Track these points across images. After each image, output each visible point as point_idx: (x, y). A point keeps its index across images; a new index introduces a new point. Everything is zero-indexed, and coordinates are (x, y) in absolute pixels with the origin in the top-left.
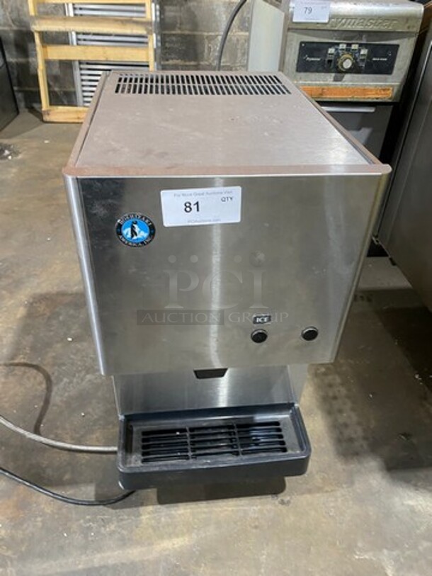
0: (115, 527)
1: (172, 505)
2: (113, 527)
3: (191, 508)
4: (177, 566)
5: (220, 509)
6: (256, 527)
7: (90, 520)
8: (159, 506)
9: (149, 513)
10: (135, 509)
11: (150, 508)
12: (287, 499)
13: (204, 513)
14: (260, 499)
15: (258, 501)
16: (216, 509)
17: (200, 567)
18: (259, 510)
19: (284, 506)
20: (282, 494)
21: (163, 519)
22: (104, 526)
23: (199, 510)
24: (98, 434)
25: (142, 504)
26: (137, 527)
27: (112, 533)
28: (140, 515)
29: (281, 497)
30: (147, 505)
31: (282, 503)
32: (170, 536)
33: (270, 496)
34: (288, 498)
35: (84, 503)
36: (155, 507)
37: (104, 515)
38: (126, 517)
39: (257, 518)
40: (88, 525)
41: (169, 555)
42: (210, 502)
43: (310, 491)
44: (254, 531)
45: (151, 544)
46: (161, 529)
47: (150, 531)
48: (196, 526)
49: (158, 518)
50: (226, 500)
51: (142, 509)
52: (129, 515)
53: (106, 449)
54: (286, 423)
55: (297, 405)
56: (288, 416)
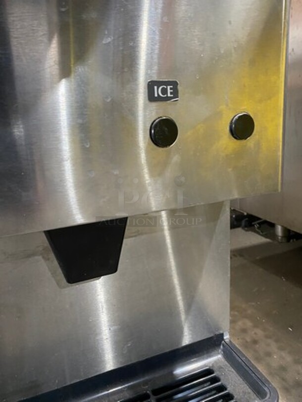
54: (221, 367)
55: (227, 337)
56: (220, 356)
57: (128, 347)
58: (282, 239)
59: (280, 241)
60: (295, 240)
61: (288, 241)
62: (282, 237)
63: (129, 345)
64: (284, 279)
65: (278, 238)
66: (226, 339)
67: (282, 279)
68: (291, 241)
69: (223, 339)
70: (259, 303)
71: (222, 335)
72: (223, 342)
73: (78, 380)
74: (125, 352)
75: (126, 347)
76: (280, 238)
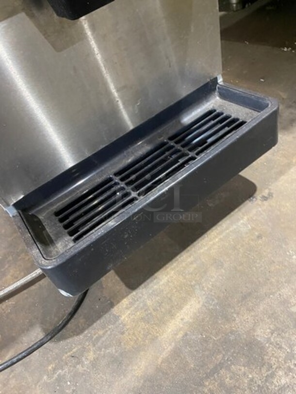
0: (95, 352)
1: (148, 281)
2: (91, 356)
3: (172, 269)
4: (206, 341)
5: (206, 248)
6: (260, 237)
7: (54, 370)
8: (134, 293)
9: (127, 308)
10: (107, 316)
11: (125, 302)
12: (266, 193)
13: (192, 263)
14: (239, 210)
15: (240, 214)
16: (202, 251)
17: (235, 320)
18: (248, 220)
19: (269, 200)
20: (257, 192)
21: (149, 303)
22: (78, 363)
23: (184, 264)
24: (12, 271)
25: (112, 305)
26: (123, 333)
27: (94, 364)
28: (117, 318)
29: (258, 195)
30: (118, 302)
31: (265, 198)
32: (171, 314)
33: (247, 201)
34: (267, 191)
35: (20, 357)
36: (129, 296)
37: (70, 350)
38: (101, 333)
39: (253, 229)
40: (56, 376)
41: (186, 334)
42: (189, 248)
43: (281, 173)
44: (260, 242)
45: (154, 339)
46: (154, 313)
47: (142, 324)
48: (193, 283)
49: (141, 305)
50: (205, 235)
51: (115, 310)
52: (103, 327)
53: (29, 278)
54: (220, 106)
55: (220, 80)
56: (218, 98)
57: (138, 106)
58: (237, 6)
59: (235, 9)
60: (250, 4)
61: (244, 7)
62: (237, 4)
63: (139, 104)
64: (247, 43)
65: (233, 7)
66: (220, 82)
67: (246, 43)
68: (247, 6)
69: (217, 83)
70: (229, 70)
71: (216, 79)
72: (218, 85)
73: (104, 146)
74: (136, 112)
75: (136, 106)
76: (235, 5)
